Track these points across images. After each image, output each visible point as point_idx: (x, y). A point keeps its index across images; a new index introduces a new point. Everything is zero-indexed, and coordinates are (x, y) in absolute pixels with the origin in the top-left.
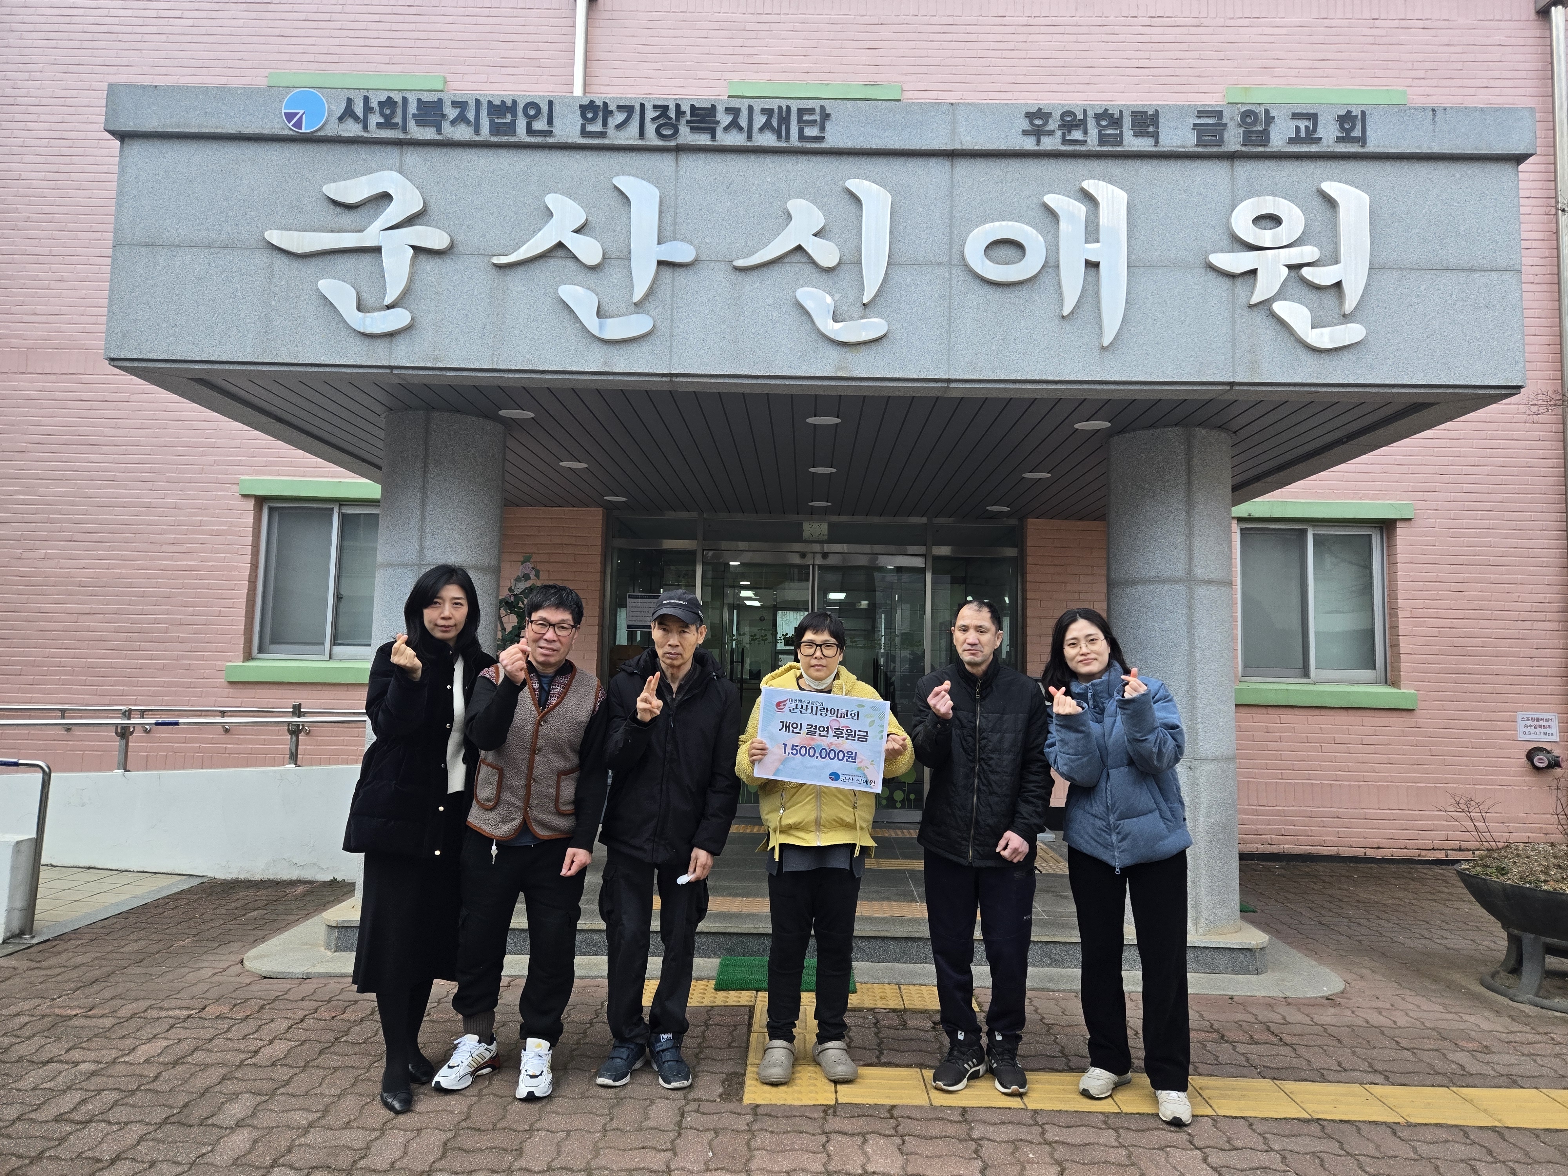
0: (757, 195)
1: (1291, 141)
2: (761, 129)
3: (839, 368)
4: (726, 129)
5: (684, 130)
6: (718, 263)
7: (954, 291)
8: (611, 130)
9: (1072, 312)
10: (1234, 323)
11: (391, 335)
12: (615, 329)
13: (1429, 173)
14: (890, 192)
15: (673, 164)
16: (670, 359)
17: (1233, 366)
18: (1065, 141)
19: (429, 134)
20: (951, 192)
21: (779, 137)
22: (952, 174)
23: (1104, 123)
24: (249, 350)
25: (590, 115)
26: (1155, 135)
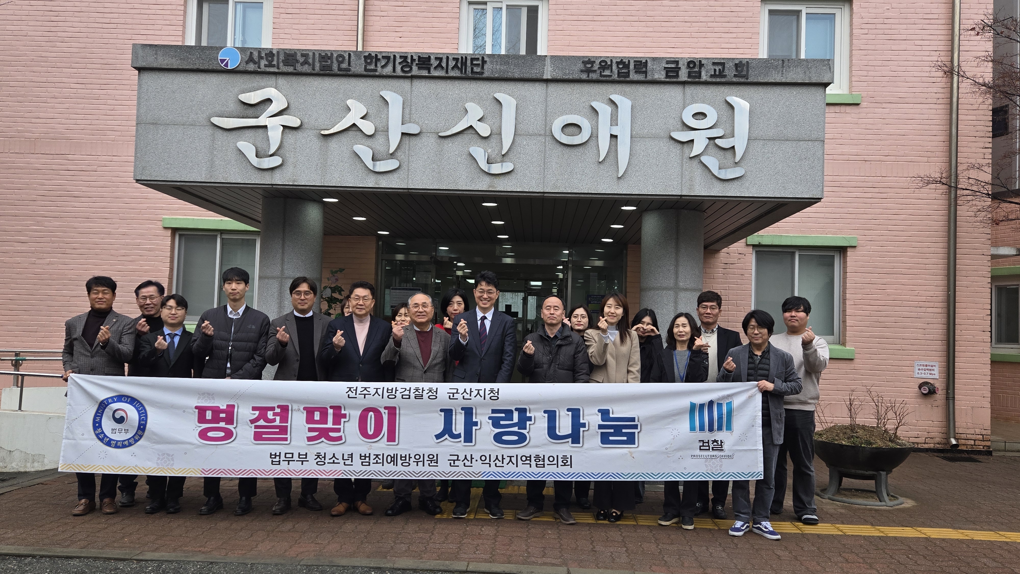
0: (451, 100)
1: (712, 76)
2: (453, 68)
3: (490, 186)
4: (435, 68)
5: (415, 68)
6: (431, 134)
7: (547, 149)
8: (379, 69)
9: (604, 160)
10: (682, 166)
11: (272, 169)
12: (382, 166)
13: (781, 92)
14: (516, 99)
15: (410, 84)
16: (408, 181)
17: (681, 187)
18: (601, 76)
19: (290, 69)
20: (546, 99)
21: (461, 72)
22: (547, 90)
23: (621, 66)
24: (204, 175)
25: (369, 61)
26: (646, 73)
